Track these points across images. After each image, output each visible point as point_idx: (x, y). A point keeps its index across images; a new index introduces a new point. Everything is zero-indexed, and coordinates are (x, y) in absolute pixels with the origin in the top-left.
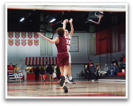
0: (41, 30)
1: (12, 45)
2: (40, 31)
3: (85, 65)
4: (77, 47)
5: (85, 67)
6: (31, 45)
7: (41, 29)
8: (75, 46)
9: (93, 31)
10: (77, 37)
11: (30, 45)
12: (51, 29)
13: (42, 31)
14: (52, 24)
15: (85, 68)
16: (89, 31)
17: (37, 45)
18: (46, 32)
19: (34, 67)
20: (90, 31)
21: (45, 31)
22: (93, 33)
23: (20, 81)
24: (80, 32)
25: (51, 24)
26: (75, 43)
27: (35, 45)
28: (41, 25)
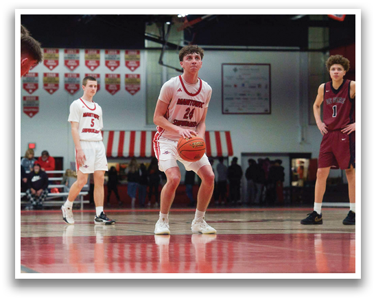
0: (147, 43)
1: (54, 90)
2: (146, 46)
3: (293, 160)
4: (266, 99)
5: (293, 165)
6: (116, 91)
7: (150, 39)
8: (259, 95)
9: (321, 46)
10: (268, 67)
11: (110, 91)
12: (182, 38)
13: (150, 46)
14: (186, 21)
15: (293, 169)
16: (307, 45)
17: (136, 91)
18: (166, 49)
19: (124, 164)
20: (310, 46)
21: (161, 46)
22: (321, 54)
23: (80, 204)
24: (278, 48)
25: (183, 21)
26: (259, 86)
27: (129, 91)
28: (150, 24)
